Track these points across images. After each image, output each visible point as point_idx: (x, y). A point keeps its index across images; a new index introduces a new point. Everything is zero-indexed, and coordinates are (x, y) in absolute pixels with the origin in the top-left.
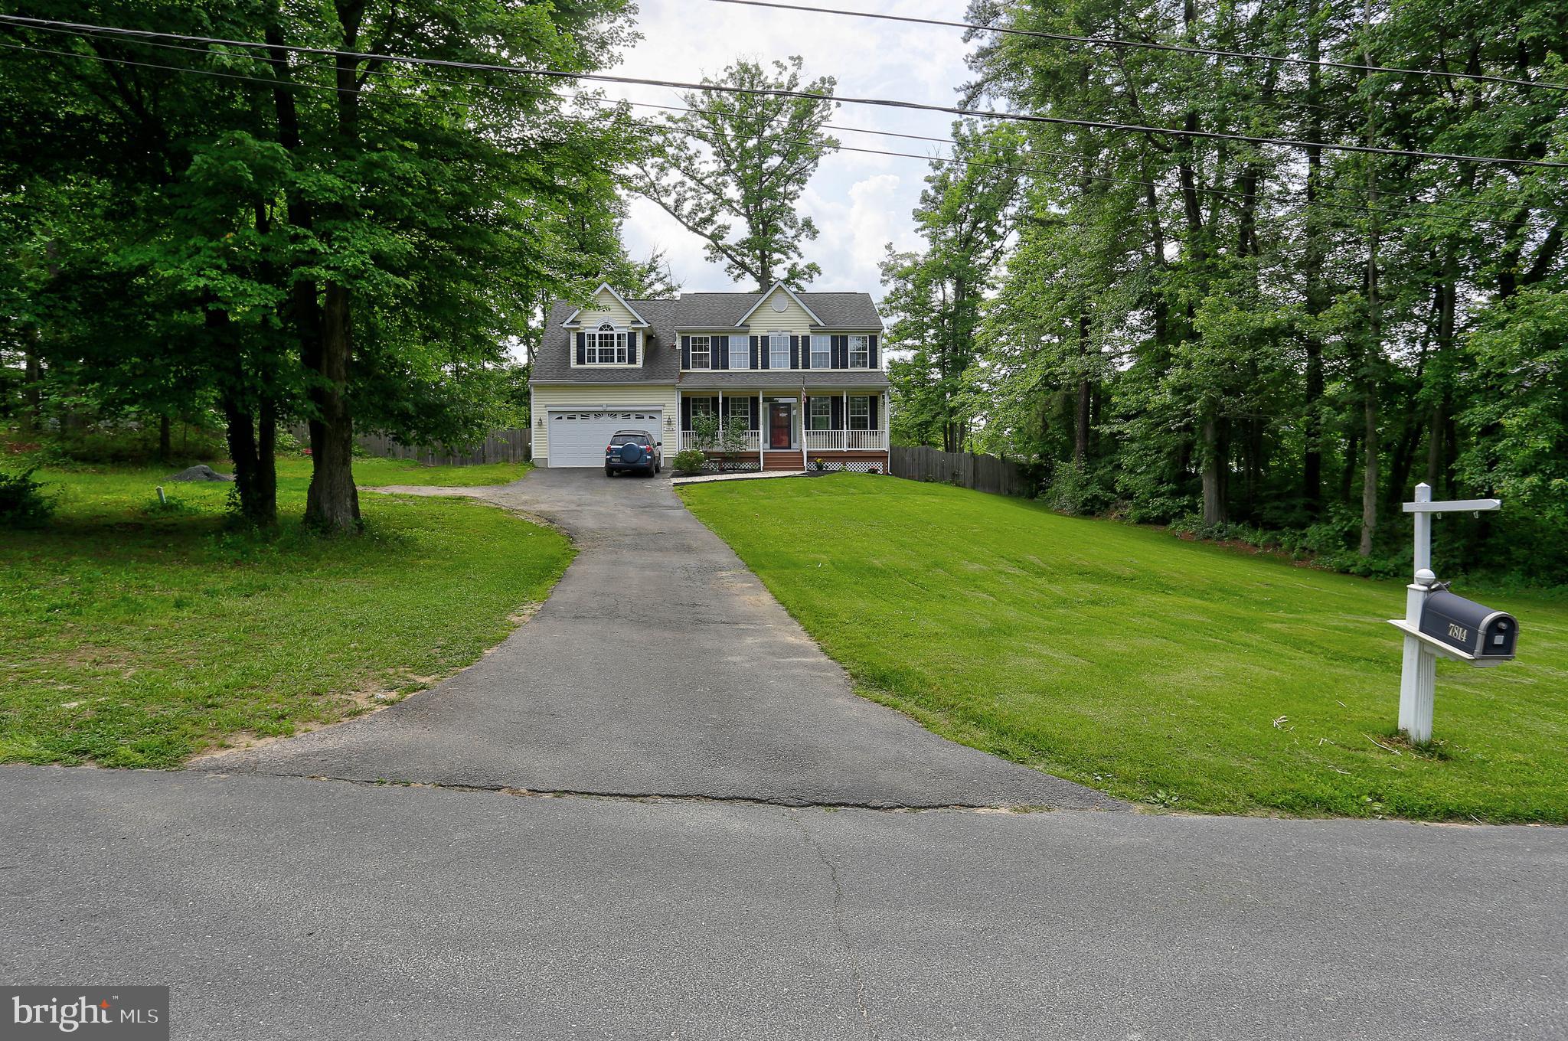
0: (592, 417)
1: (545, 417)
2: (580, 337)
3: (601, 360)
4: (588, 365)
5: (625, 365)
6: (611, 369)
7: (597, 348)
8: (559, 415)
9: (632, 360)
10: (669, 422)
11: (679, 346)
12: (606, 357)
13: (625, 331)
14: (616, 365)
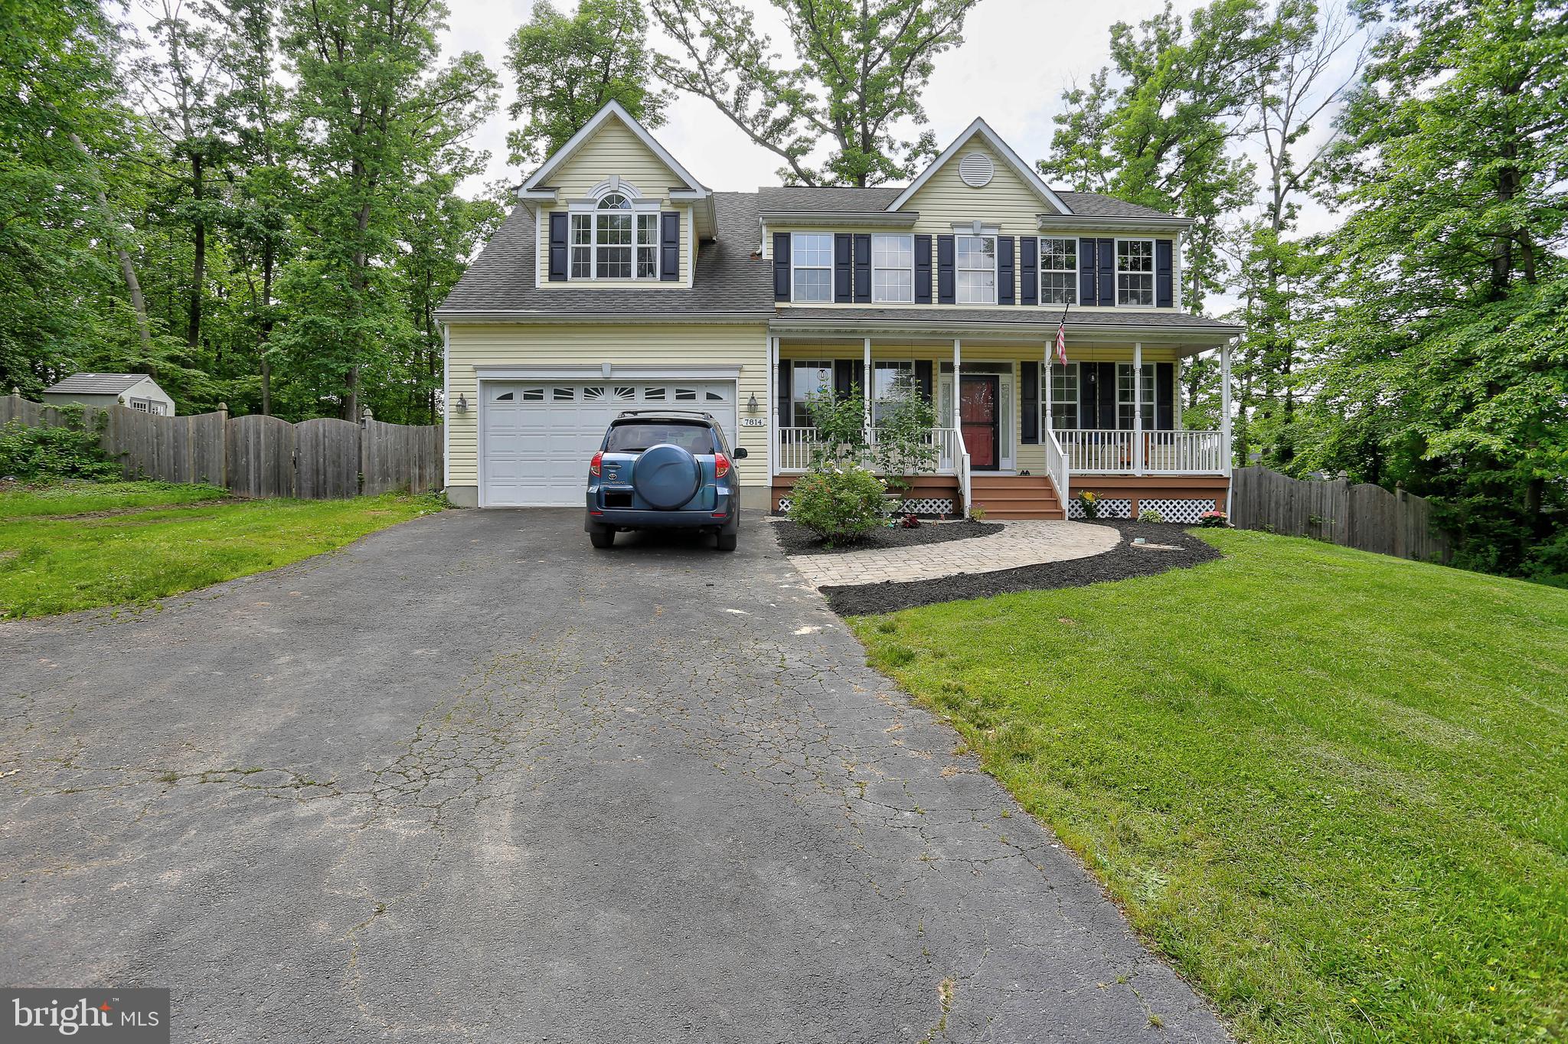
0: (579, 394)
1: (474, 395)
2: (557, 220)
3: (601, 273)
4: (573, 284)
5: (653, 283)
6: (623, 292)
7: (594, 245)
8: (505, 389)
9: (671, 272)
10: (753, 407)
11: (767, 251)
12: (613, 265)
13: (655, 210)
14: (634, 283)
